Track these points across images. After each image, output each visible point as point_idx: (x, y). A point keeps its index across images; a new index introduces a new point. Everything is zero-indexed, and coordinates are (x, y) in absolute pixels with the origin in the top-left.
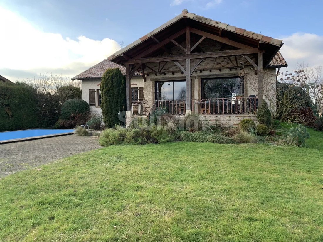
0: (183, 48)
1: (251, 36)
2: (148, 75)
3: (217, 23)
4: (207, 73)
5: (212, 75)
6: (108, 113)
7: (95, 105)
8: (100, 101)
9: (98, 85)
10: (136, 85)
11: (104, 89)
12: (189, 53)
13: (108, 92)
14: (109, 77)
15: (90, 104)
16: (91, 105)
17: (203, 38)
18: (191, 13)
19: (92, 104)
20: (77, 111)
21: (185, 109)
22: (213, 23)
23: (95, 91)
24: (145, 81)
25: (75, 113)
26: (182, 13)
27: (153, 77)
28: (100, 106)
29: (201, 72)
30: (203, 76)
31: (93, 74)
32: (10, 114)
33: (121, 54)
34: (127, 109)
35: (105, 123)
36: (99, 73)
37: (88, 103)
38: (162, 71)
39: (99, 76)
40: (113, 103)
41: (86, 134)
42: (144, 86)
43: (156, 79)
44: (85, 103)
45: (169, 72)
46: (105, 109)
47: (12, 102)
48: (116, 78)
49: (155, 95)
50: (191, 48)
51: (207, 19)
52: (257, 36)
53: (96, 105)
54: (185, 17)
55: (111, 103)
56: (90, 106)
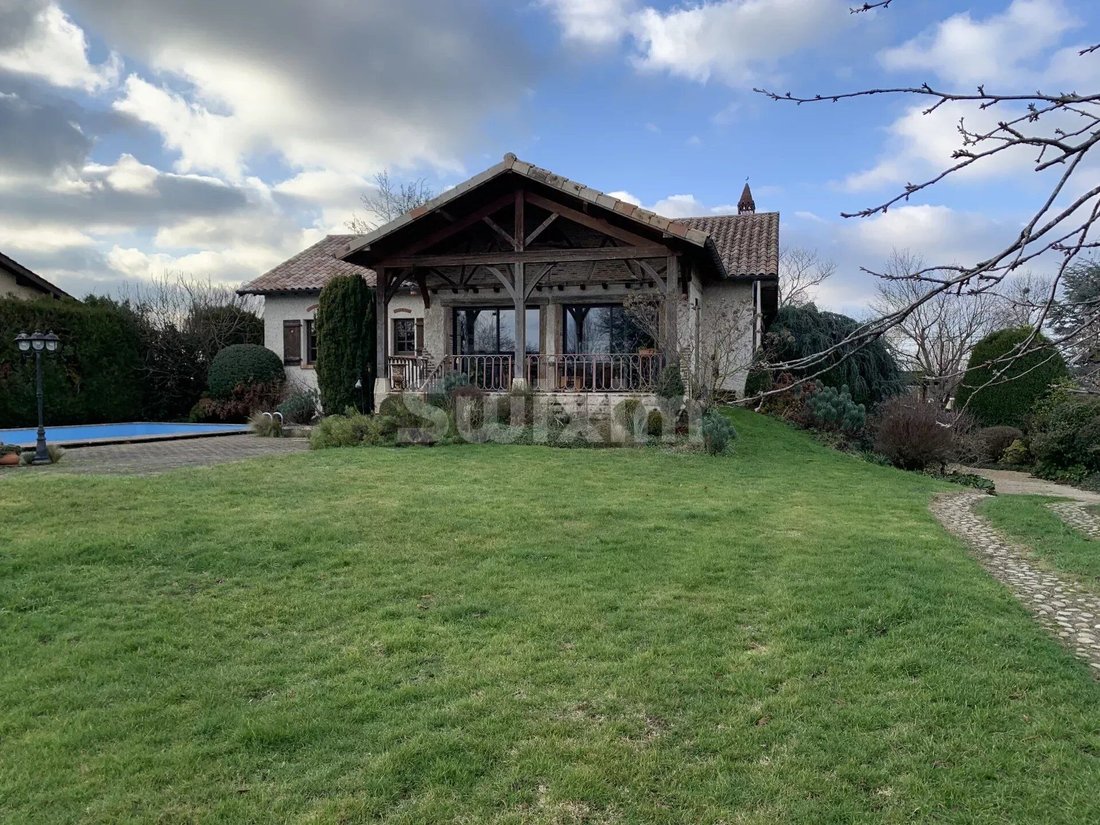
0: (508, 238)
1: (645, 221)
2: (435, 291)
3: (576, 188)
4: (575, 291)
5: (586, 297)
6: (331, 383)
7: (298, 362)
8: (314, 352)
9: (309, 310)
10: (410, 311)
11: (323, 324)
12: (522, 250)
13: (334, 333)
14: (336, 297)
15: (286, 361)
16: (288, 362)
17: (553, 217)
18: (524, 163)
19: (292, 360)
20: (251, 378)
21: (513, 377)
22: (569, 189)
23: (300, 326)
24: (427, 306)
25: (246, 382)
26: (503, 160)
27: (448, 295)
28: (312, 366)
29: (561, 288)
30: (564, 298)
31: (296, 280)
32: (78, 380)
33: (365, 246)
34: (378, 374)
35: (324, 406)
36: (311, 277)
37: (282, 358)
38: (469, 283)
39: (311, 287)
40: (346, 358)
41: (278, 432)
42: (426, 318)
43: (454, 301)
44: (273, 356)
45: (486, 286)
46: (325, 372)
47: (83, 352)
48: (352, 299)
49: (452, 342)
50: (525, 237)
51: (556, 178)
52: (659, 222)
53: (302, 363)
54: (510, 170)
55: (340, 358)
56: (285, 365)
